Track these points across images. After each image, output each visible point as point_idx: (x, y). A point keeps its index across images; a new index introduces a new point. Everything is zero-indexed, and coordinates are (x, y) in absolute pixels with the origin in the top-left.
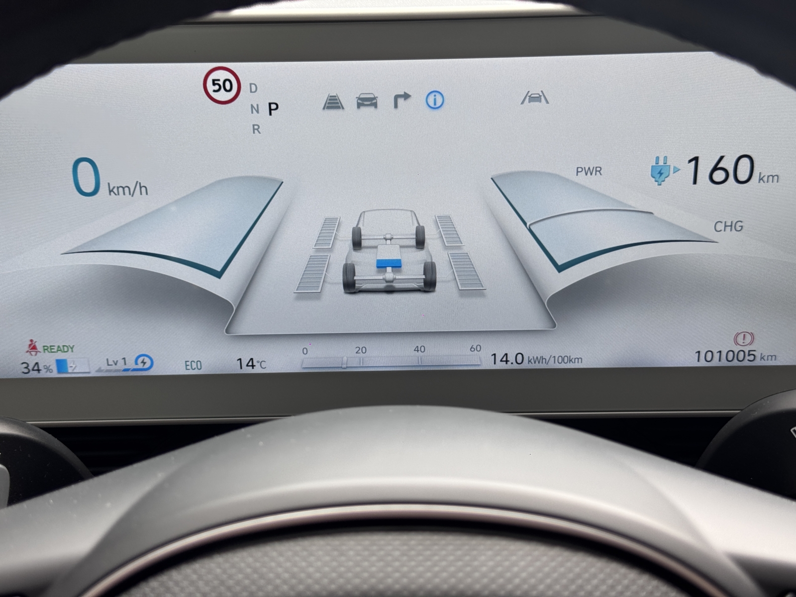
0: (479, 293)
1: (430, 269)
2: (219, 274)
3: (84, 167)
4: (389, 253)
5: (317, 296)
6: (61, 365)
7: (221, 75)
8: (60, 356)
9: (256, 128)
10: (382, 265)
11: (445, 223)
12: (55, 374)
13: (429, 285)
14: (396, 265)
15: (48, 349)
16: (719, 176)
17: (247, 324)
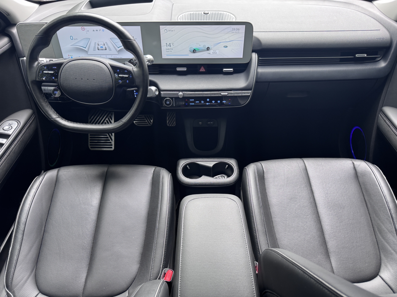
0: (111, 50)
1: (106, 48)
2: (85, 48)
3: (71, 37)
4: (102, 46)
5: (95, 50)
6: (72, 57)
7: (83, 28)
8: (72, 56)
9: (87, 33)
10: (101, 47)
11: (106, 43)
13: (106, 49)
14: (102, 47)
15: (70, 56)
17: (89, 54)
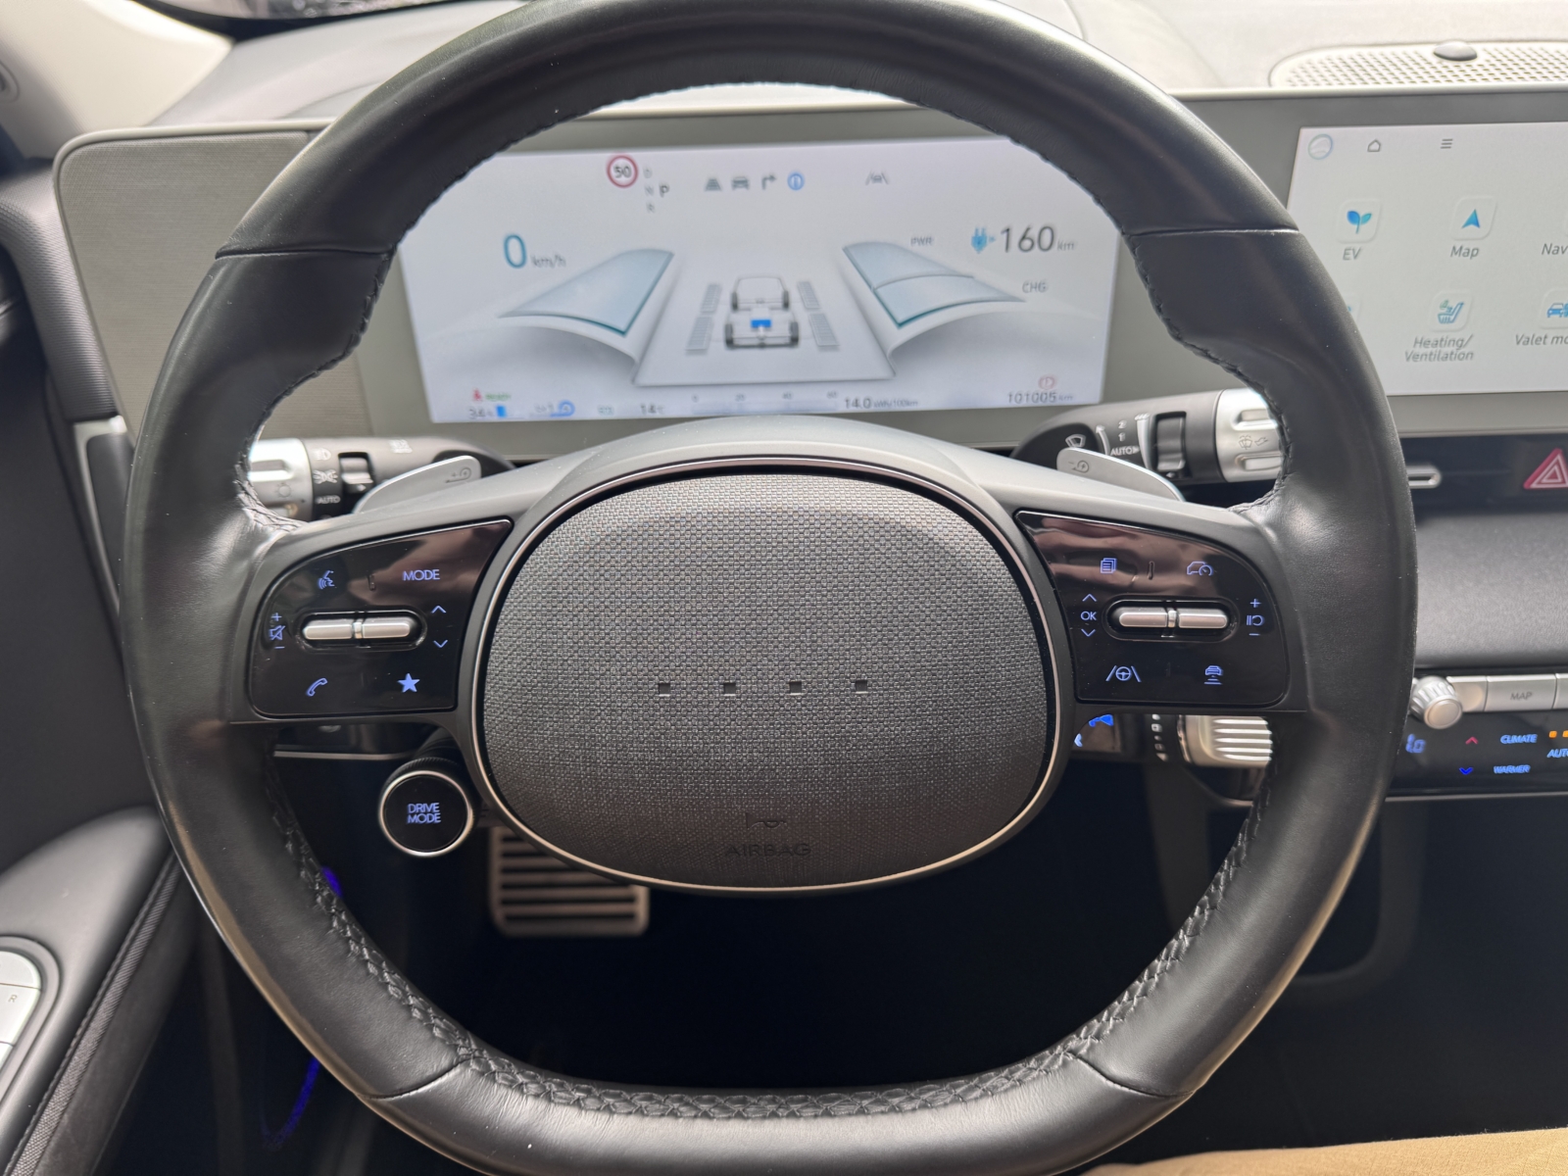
0: (834, 348)
1: (794, 327)
2: (623, 333)
3: (513, 241)
4: (761, 313)
5: (702, 352)
6: (501, 410)
7: (621, 163)
8: (500, 403)
9: (650, 207)
10: (756, 324)
11: (806, 287)
12: (495, 418)
13: (794, 341)
14: (767, 324)
15: (490, 397)
16: (1027, 244)
17: (647, 376)
